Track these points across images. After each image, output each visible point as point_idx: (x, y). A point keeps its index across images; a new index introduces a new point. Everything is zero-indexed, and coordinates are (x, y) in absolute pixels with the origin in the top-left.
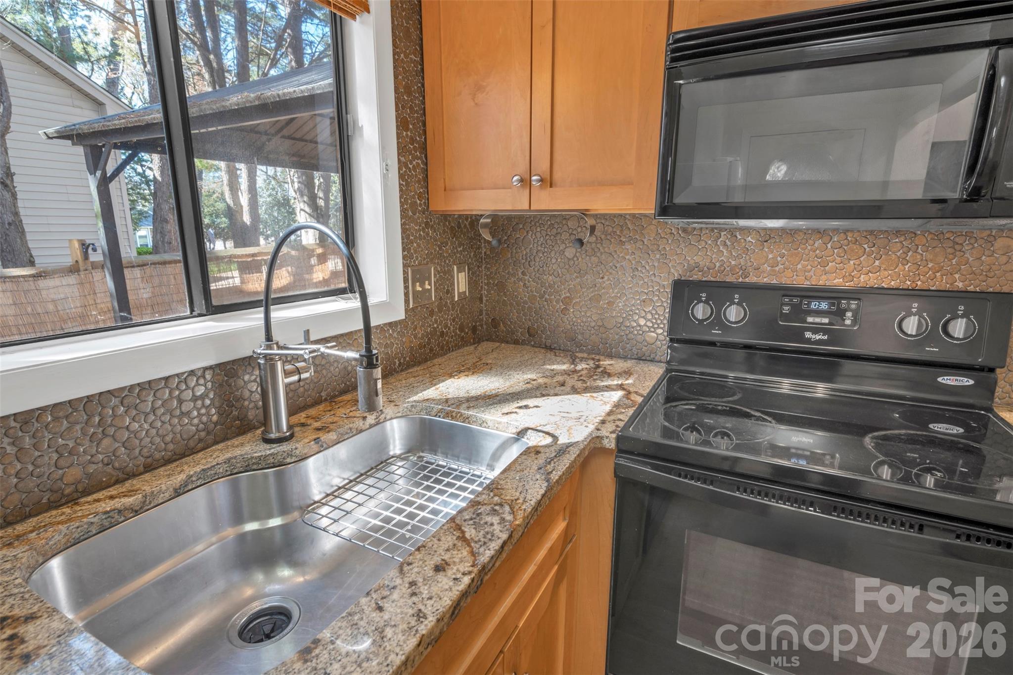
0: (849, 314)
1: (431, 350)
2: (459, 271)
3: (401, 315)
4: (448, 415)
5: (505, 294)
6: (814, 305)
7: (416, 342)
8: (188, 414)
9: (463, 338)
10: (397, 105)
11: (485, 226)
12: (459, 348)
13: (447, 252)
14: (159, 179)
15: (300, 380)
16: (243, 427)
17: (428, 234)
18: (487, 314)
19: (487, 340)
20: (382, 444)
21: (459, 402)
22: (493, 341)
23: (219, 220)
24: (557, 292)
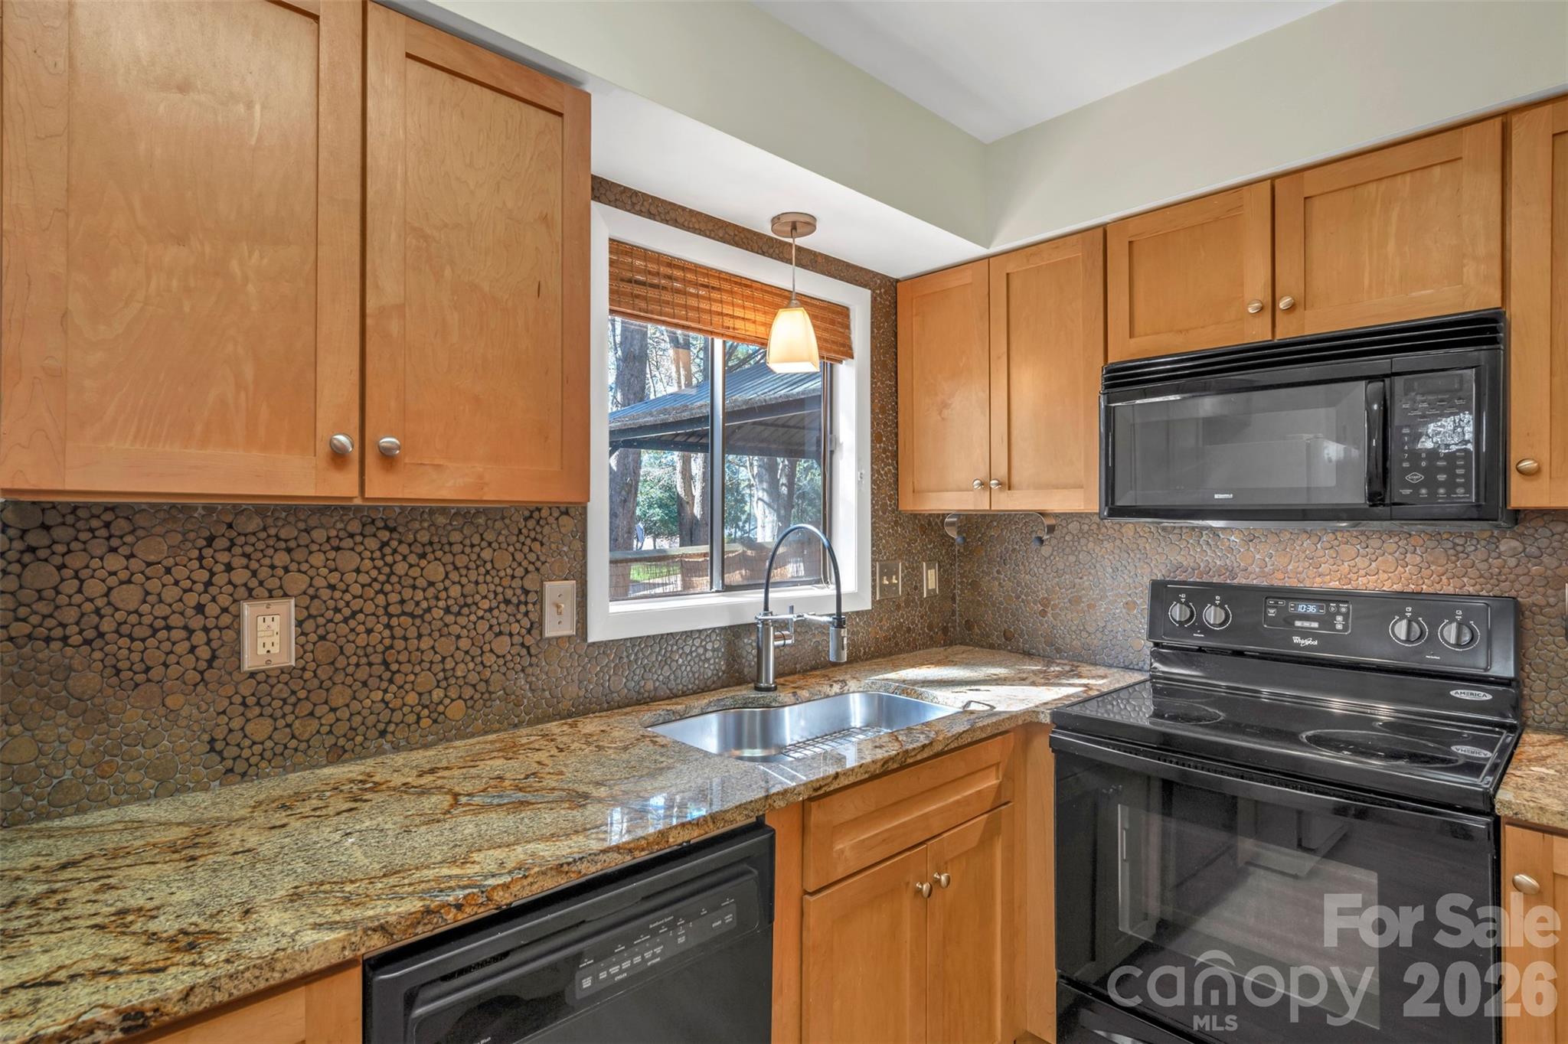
0: (1339, 618)
1: (897, 644)
2: (928, 568)
3: (868, 606)
4: (904, 691)
5: (979, 594)
6: (1302, 608)
7: (881, 634)
8: (709, 660)
9: (931, 637)
10: (872, 423)
11: (952, 524)
12: (927, 648)
13: (916, 548)
14: (615, 468)
15: (784, 645)
16: (740, 681)
17: (897, 531)
18: (961, 615)
19: (961, 644)
20: (845, 717)
21: (915, 683)
22: (967, 644)
23: (651, 511)
24: (1034, 592)
